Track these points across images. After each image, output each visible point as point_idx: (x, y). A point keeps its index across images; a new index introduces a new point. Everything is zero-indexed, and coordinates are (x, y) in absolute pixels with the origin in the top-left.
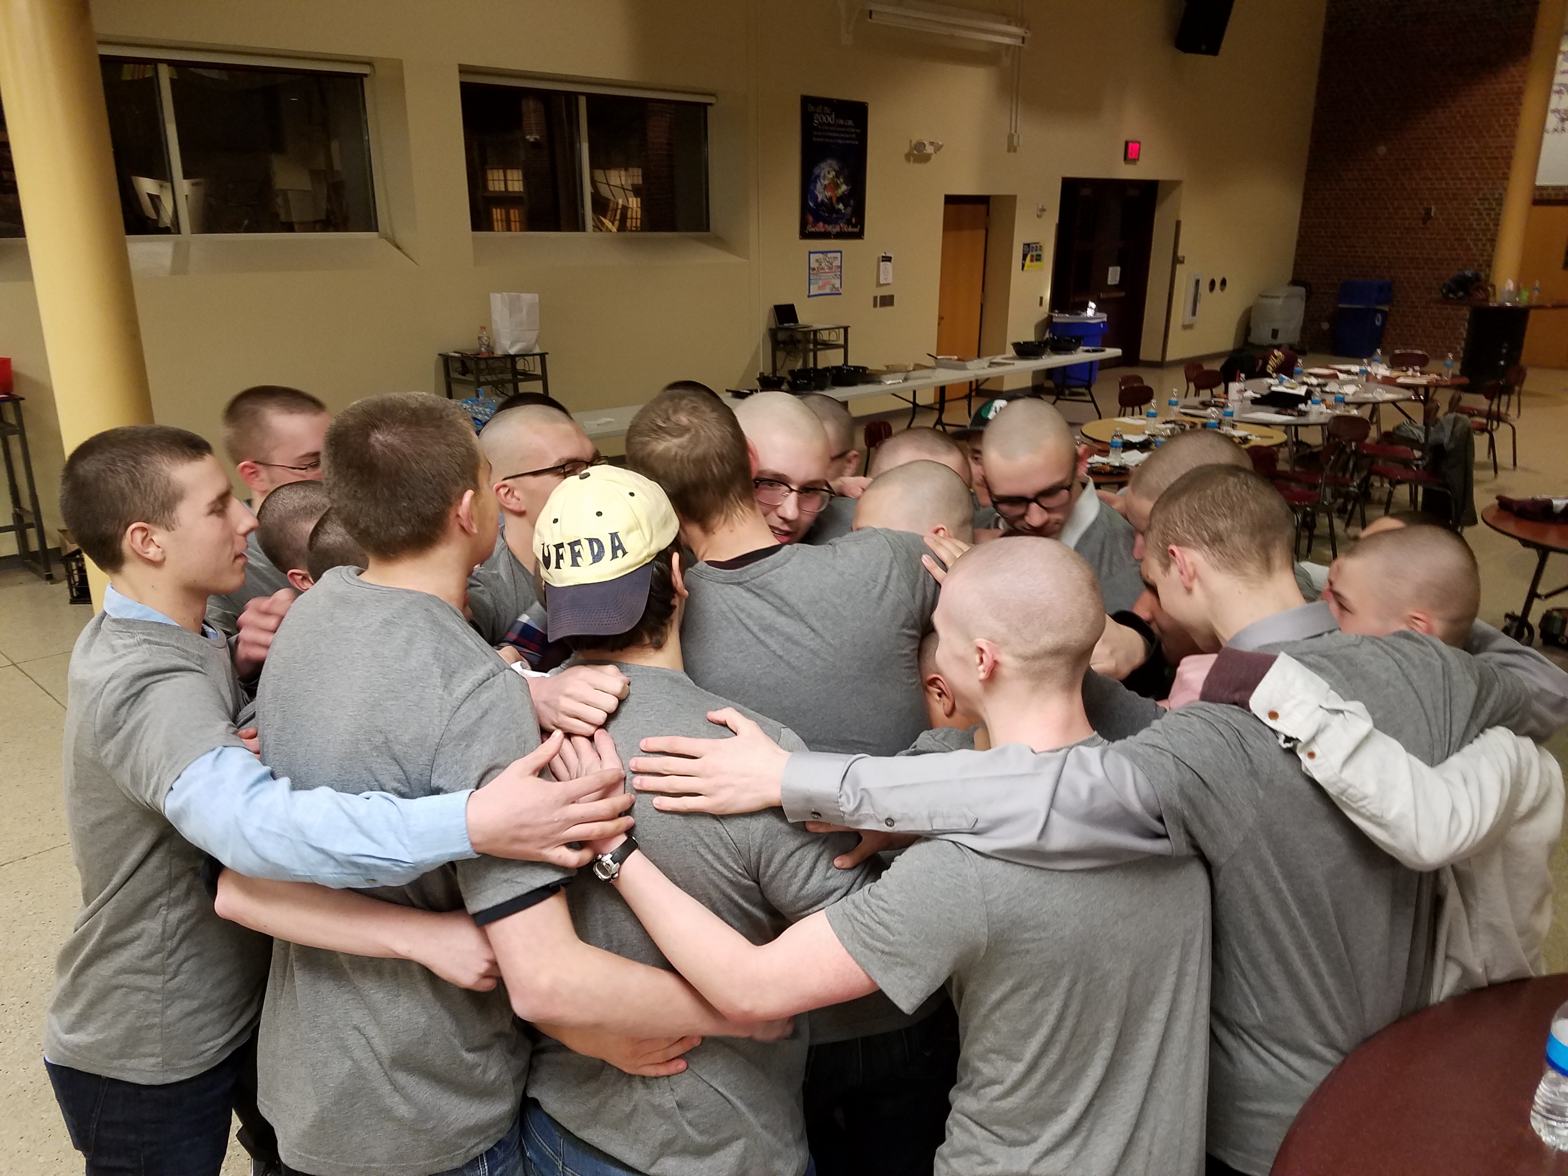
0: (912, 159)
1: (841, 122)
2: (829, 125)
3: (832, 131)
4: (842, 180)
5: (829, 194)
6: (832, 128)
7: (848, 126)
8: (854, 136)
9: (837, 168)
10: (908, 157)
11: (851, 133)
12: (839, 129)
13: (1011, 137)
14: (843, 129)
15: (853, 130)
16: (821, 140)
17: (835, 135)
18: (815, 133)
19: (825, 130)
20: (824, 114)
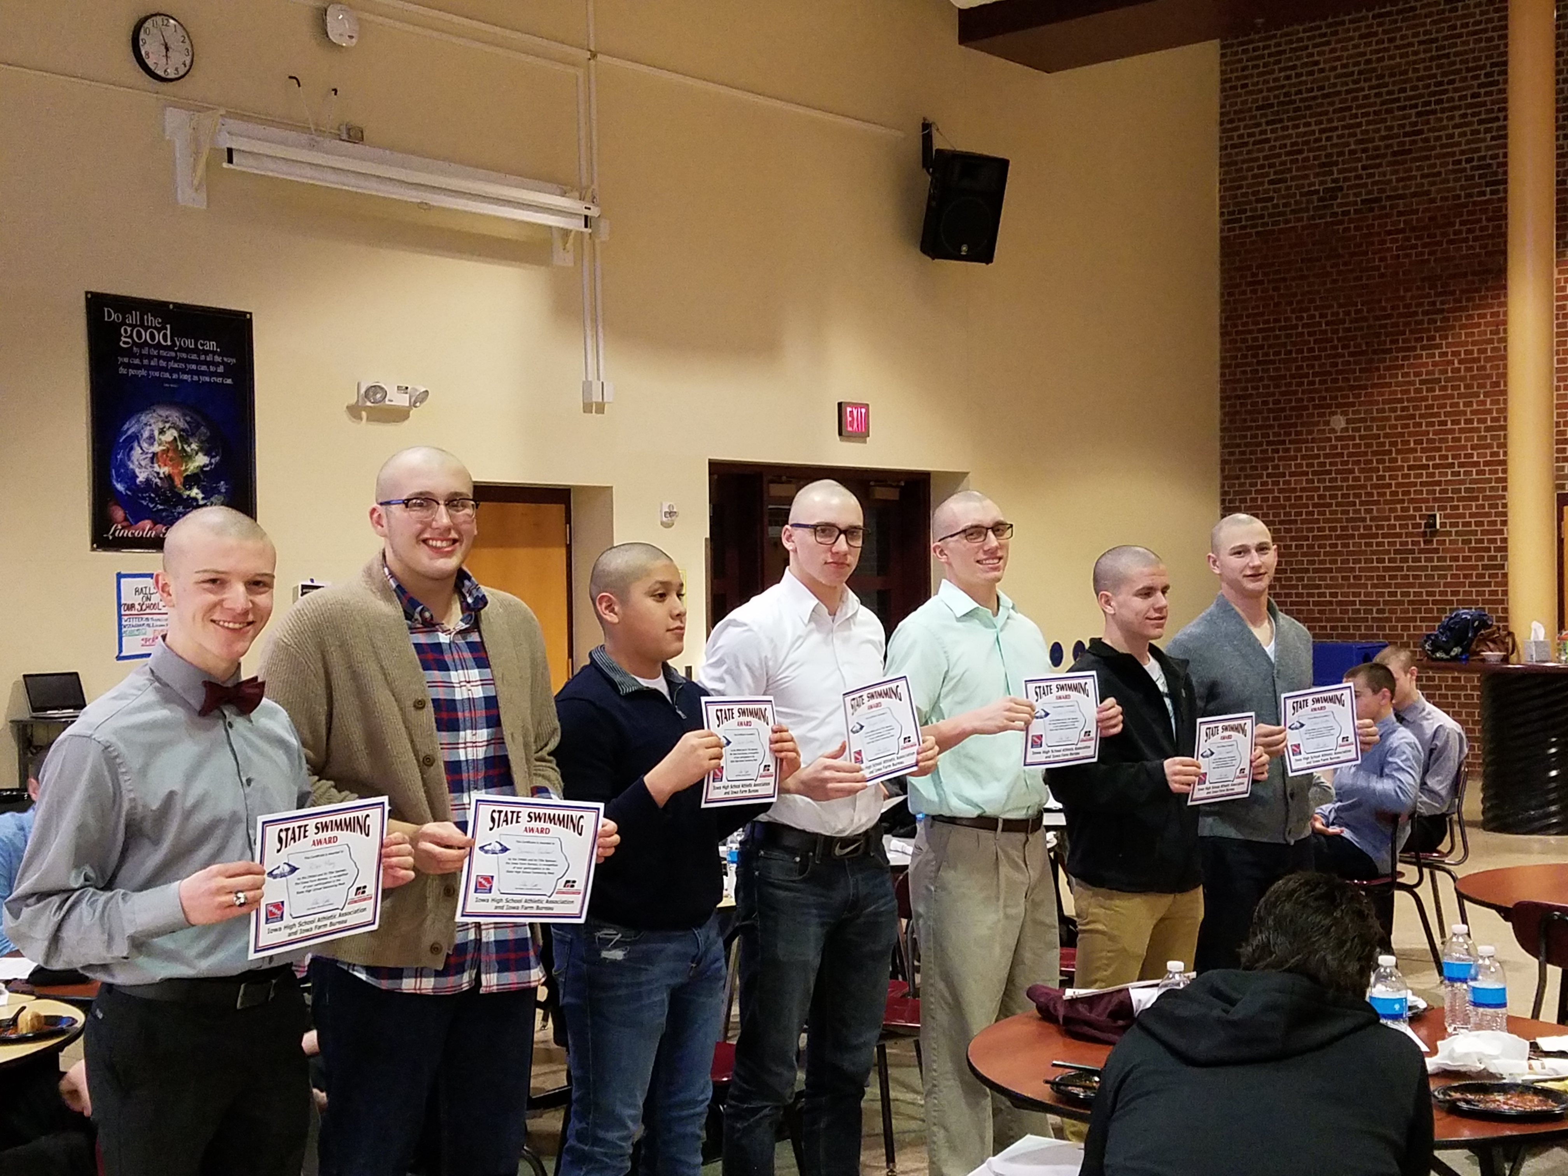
0: (364, 414)
1: (190, 343)
2: (159, 346)
3: (168, 359)
4: (194, 446)
5: (164, 470)
6: (163, 353)
7: (206, 352)
8: (221, 369)
9: (182, 424)
10: (354, 411)
11: (217, 364)
12: (184, 355)
13: (587, 387)
14: (194, 357)
15: (218, 359)
16: (143, 372)
17: (173, 365)
18: (126, 360)
19: (150, 357)
20: (146, 329)
